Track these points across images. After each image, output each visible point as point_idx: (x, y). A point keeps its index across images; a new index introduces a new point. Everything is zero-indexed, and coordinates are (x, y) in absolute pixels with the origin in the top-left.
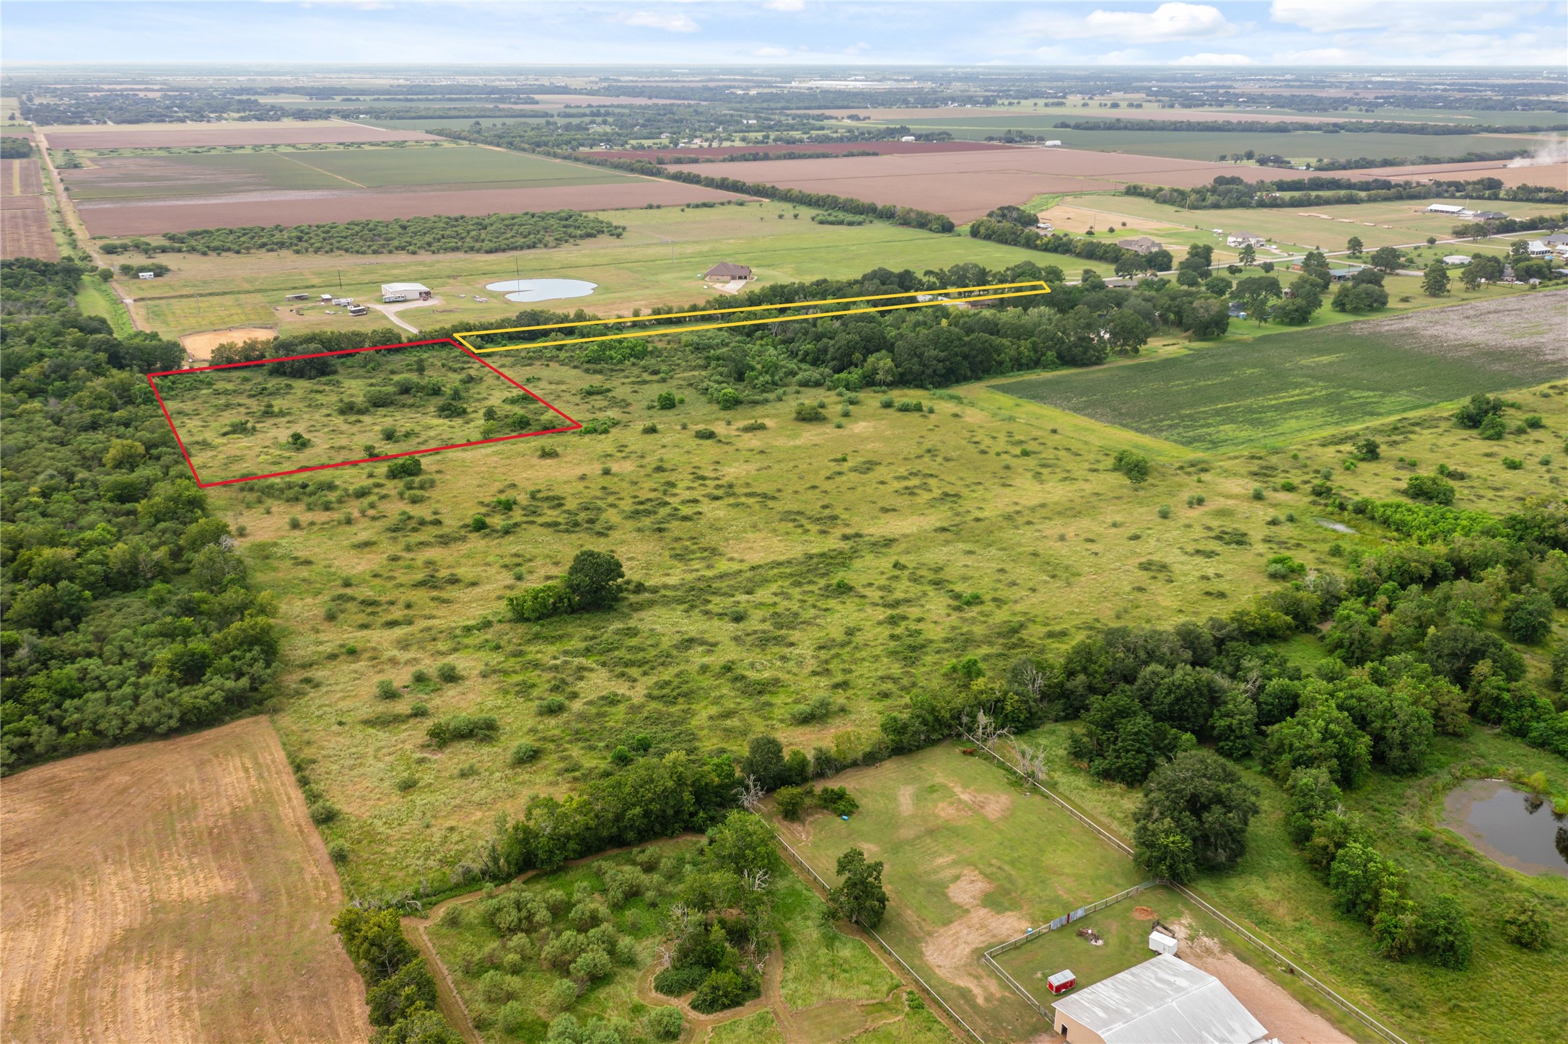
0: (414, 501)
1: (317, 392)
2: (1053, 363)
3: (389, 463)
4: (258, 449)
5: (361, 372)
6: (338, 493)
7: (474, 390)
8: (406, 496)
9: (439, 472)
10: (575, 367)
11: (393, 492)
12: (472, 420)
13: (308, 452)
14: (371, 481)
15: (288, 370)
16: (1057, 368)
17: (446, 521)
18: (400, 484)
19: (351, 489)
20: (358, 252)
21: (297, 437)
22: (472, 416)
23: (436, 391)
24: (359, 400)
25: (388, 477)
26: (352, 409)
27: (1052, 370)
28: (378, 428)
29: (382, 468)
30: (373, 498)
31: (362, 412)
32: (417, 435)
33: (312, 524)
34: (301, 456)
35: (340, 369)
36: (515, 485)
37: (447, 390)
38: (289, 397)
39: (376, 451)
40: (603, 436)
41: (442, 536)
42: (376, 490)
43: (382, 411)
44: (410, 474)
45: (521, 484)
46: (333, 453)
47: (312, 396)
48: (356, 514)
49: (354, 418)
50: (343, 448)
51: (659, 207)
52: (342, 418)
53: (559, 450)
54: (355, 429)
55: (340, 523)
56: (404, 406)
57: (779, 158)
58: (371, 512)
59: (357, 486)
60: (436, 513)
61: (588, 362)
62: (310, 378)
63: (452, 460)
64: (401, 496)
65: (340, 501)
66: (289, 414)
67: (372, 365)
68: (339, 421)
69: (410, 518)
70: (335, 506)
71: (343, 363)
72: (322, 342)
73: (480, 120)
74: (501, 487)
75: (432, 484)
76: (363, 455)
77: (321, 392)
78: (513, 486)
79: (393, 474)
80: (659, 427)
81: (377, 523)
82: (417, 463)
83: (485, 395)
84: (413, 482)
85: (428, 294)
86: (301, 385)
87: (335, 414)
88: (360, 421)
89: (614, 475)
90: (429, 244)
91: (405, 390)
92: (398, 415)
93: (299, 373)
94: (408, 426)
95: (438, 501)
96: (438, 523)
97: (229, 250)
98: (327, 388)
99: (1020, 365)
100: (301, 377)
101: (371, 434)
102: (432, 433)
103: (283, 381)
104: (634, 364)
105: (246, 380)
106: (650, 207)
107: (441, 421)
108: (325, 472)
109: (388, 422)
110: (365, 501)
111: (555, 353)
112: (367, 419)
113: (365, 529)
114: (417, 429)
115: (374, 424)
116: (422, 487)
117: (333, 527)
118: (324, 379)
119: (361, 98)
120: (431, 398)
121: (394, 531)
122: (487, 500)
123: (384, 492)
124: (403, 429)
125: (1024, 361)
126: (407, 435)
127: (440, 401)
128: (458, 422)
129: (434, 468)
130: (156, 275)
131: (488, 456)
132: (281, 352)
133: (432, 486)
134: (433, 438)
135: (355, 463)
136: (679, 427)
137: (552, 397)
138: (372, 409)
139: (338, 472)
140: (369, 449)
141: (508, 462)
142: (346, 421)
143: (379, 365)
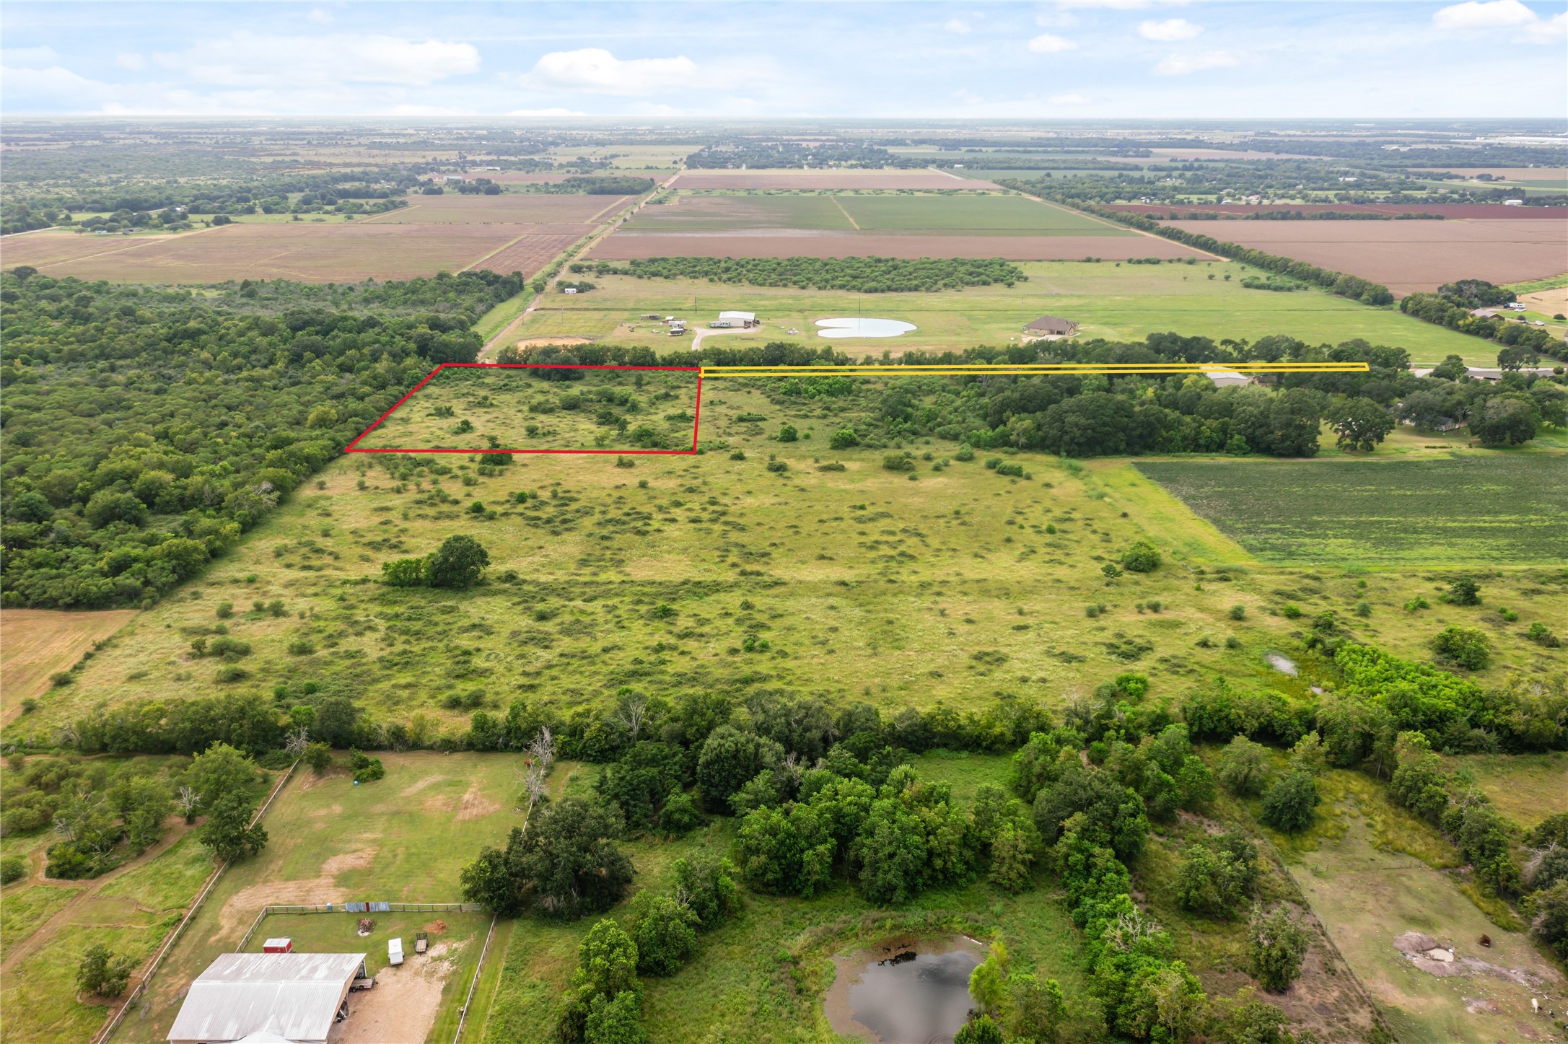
2: (1239, 448)
8: (470, 479)
9: (524, 465)
16: (1245, 454)
27: (1236, 455)
33: (376, 488)
51: (1098, 261)
56: (584, 411)
57: (1314, 218)
73: (1052, 172)
85: (756, 322)
99: (1197, 445)
102: (570, 435)
106: (1089, 260)
114: (562, 430)
119: (984, 149)
125: (1202, 442)
126: (546, 434)
130: (579, 291)
137: (710, 419)
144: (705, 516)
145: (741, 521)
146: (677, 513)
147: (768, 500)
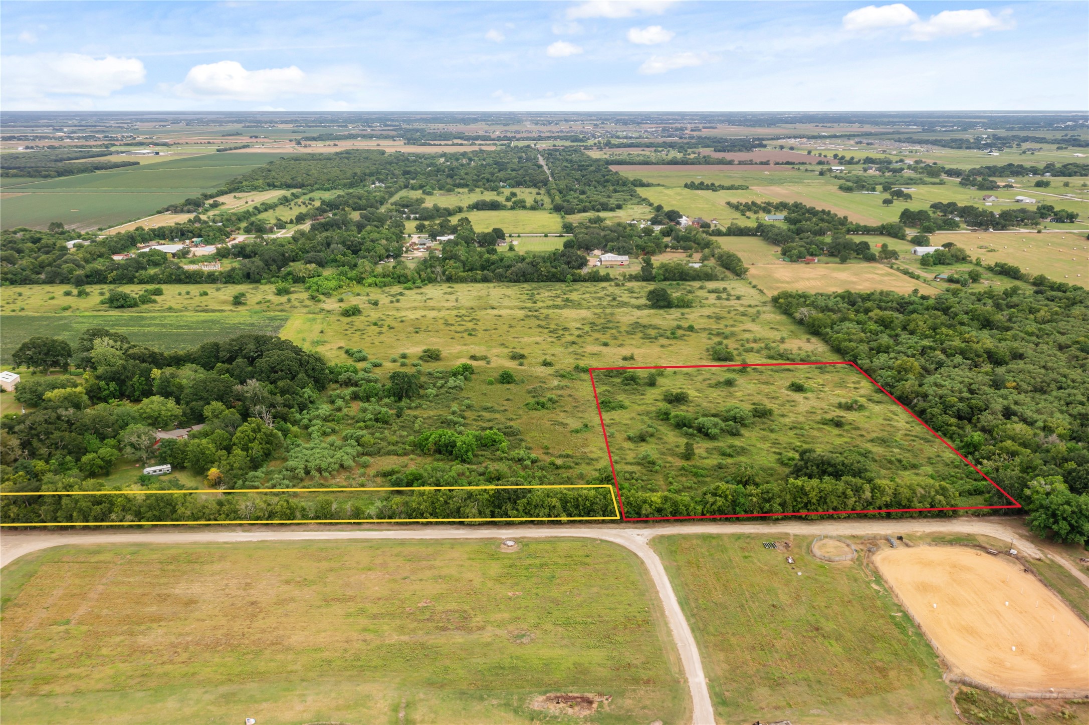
144: (561, 332)
145: (540, 330)
146: (577, 333)
147: (526, 340)
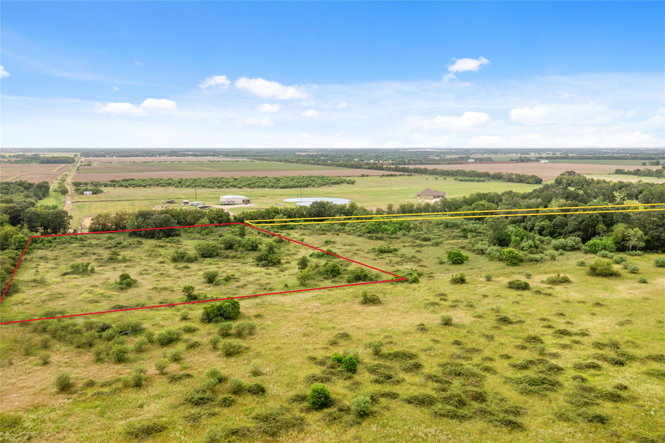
0: (230, 353)
1: (160, 246)
3: (207, 305)
4: (84, 288)
5: (198, 236)
6: (140, 339)
7: (284, 249)
8: (220, 345)
9: (258, 316)
10: (359, 236)
11: (205, 340)
12: (286, 269)
13: (131, 292)
14: (184, 324)
15: (143, 233)
17: (272, 389)
18: (214, 329)
19: (157, 333)
20: (209, 187)
21: (124, 277)
22: (286, 266)
23: (254, 248)
24: (192, 253)
25: (203, 321)
26: (183, 258)
28: (201, 273)
29: (198, 311)
30: (180, 347)
31: (192, 260)
32: (237, 280)
33: (91, 384)
34: (123, 295)
35: (182, 234)
36: (347, 336)
37: (263, 247)
38: (138, 249)
39: (195, 293)
40: (414, 285)
41: (266, 419)
42: (186, 336)
43: (208, 260)
44: (228, 318)
45: (355, 334)
46: (154, 293)
47: (156, 249)
48: (152, 370)
49: (184, 265)
50: (165, 289)
52: (173, 265)
53: (380, 296)
54: (181, 273)
55: (126, 385)
56: (227, 257)
58: (173, 368)
59: (163, 331)
60: (256, 373)
61: (369, 232)
62: (159, 238)
63: (271, 304)
64: (214, 346)
65: (140, 350)
66: (130, 260)
67: (206, 231)
68: (170, 267)
69: (222, 380)
70: (131, 356)
71: (186, 231)
72: (171, 215)
74: (331, 338)
75: (251, 331)
76: (183, 296)
77: (163, 247)
78: (345, 336)
79: (208, 318)
80: (467, 278)
81: (177, 388)
82: (235, 306)
83: (294, 252)
84: (230, 327)
85: (248, 201)
86: (149, 243)
87: (167, 261)
88: (187, 267)
89: (457, 326)
90: (249, 185)
91: (230, 246)
92: (221, 264)
93: (150, 235)
94: (230, 272)
95: (258, 355)
96: (259, 391)
97: (140, 186)
98: (169, 245)
100: (152, 238)
101: (195, 278)
102: (251, 278)
103: (136, 239)
104: (404, 235)
105: (111, 238)
106: (363, 176)
107: (259, 269)
108: (140, 312)
109: (212, 268)
110: (170, 351)
111: (340, 227)
112: (194, 266)
113: (158, 397)
114: (237, 275)
115: (200, 270)
116: (239, 335)
117: (118, 390)
118: (168, 240)
120: (250, 252)
121: (198, 403)
122: (320, 355)
123: (194, 338)
124: (225, 275)
126: (228, 279)
127: (257, 254)
128: (273, 270)
129: (253, 312)
130: (94, 193)
131: (307, 300)
132: (140, 219)
133: (251, 334)
134: (252, 283)
135: (172, 305)
136: (484, 279)
137: (350, 254)
138: (201, 259)
139: (151, 313)
140: (188, 290)
141: (330, 307)
142: (176, 267)
143: (212, 232)
